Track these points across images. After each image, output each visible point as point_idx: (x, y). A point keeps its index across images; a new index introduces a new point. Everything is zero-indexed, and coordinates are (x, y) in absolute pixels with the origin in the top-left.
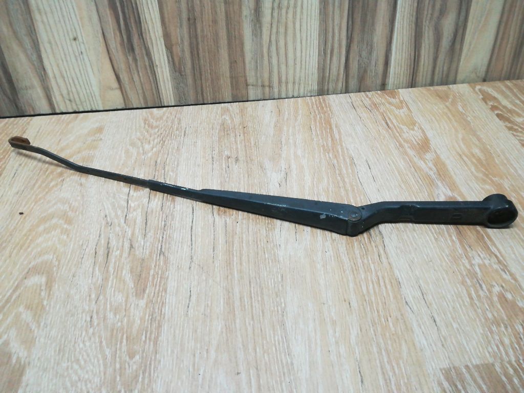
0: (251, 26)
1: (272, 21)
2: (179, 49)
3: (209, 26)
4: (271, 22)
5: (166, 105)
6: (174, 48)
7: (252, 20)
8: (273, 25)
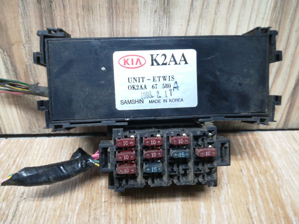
0: (152, 20)
1: (190, 15)
2: (23, 51)
3: (78, 15)
4: (187, 17)
5: (8, 132)
6: (15, 48)
7: (156, 11)
8: (191, 22)
